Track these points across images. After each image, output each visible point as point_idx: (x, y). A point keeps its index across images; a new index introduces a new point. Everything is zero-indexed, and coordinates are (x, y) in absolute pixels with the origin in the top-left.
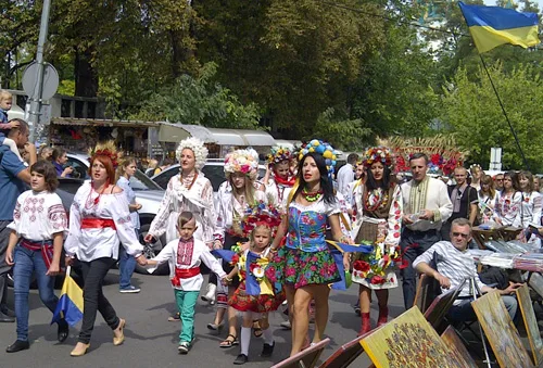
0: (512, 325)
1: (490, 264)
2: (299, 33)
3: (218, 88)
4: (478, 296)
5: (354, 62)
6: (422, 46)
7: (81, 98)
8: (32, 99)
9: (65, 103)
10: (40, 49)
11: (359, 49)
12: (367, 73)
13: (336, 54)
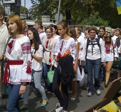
3: (99, 17)
8: (57, 21)
10: (59, 10)
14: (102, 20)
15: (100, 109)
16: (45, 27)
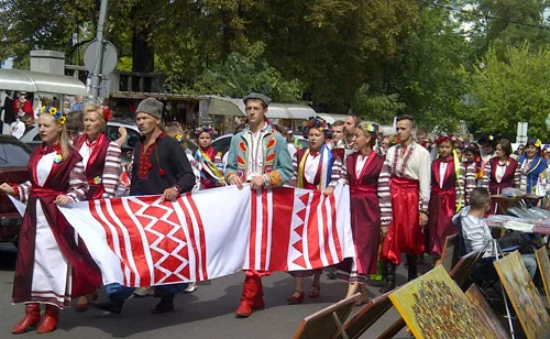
0: (532, 283)
1: (514, 228)
2: (341, 13)
3: (265, 64)
4: (500, 257)
5: (391, 42)
6: (455, 26)
7: (138, 74)
8: (92, 74)
9: (123, 77)
10: (100, 28)
11: (397, 31)
12: (403, 52)
13: (374, 34)
14: (277, 77)
16: (42, 96)
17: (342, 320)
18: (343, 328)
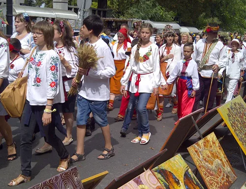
3: (157, 4)
7: (100, 9)
8: (81, 10)
14: (163, 10)
15: (156, 168)
17: (195, 120)
18: (195, 123)
